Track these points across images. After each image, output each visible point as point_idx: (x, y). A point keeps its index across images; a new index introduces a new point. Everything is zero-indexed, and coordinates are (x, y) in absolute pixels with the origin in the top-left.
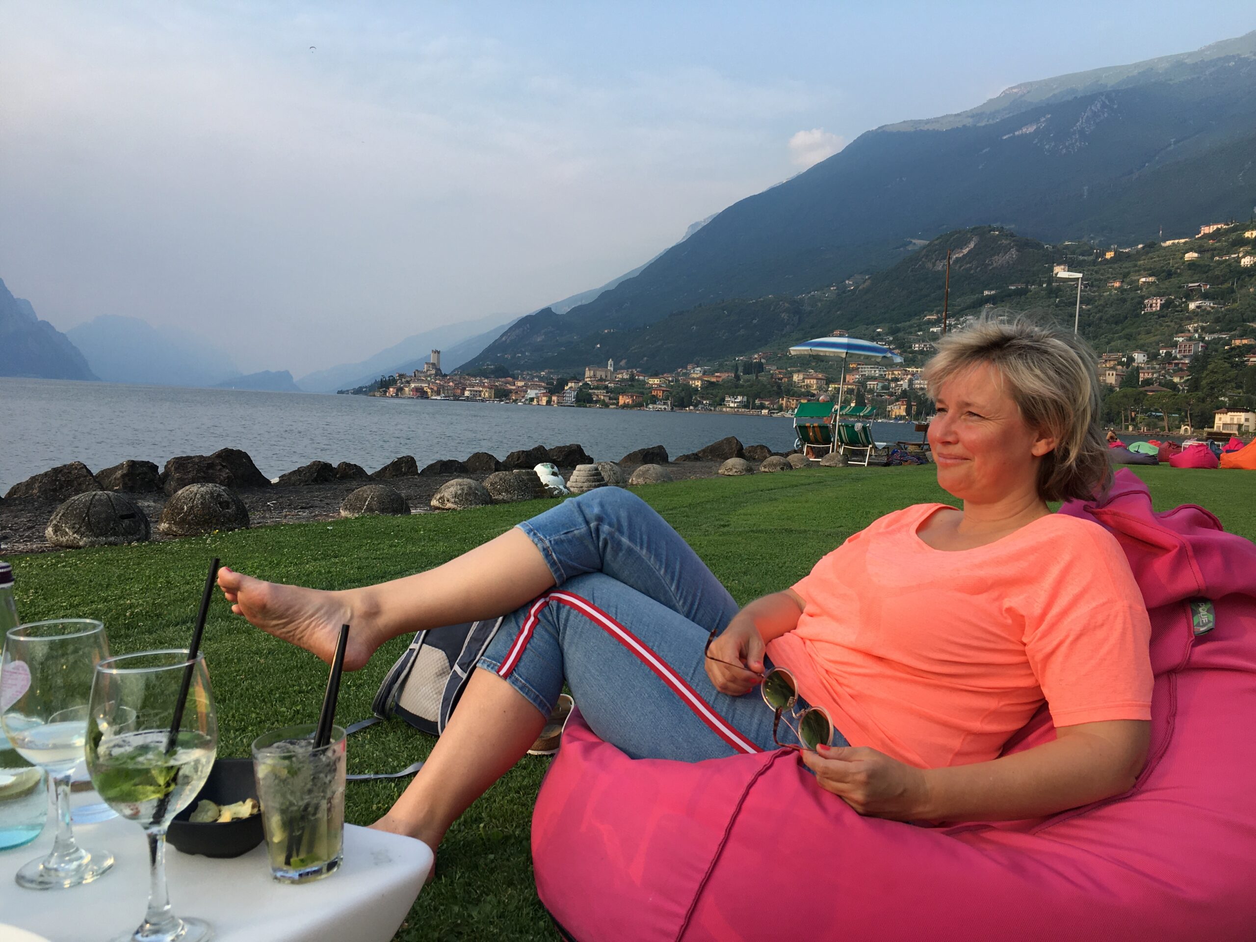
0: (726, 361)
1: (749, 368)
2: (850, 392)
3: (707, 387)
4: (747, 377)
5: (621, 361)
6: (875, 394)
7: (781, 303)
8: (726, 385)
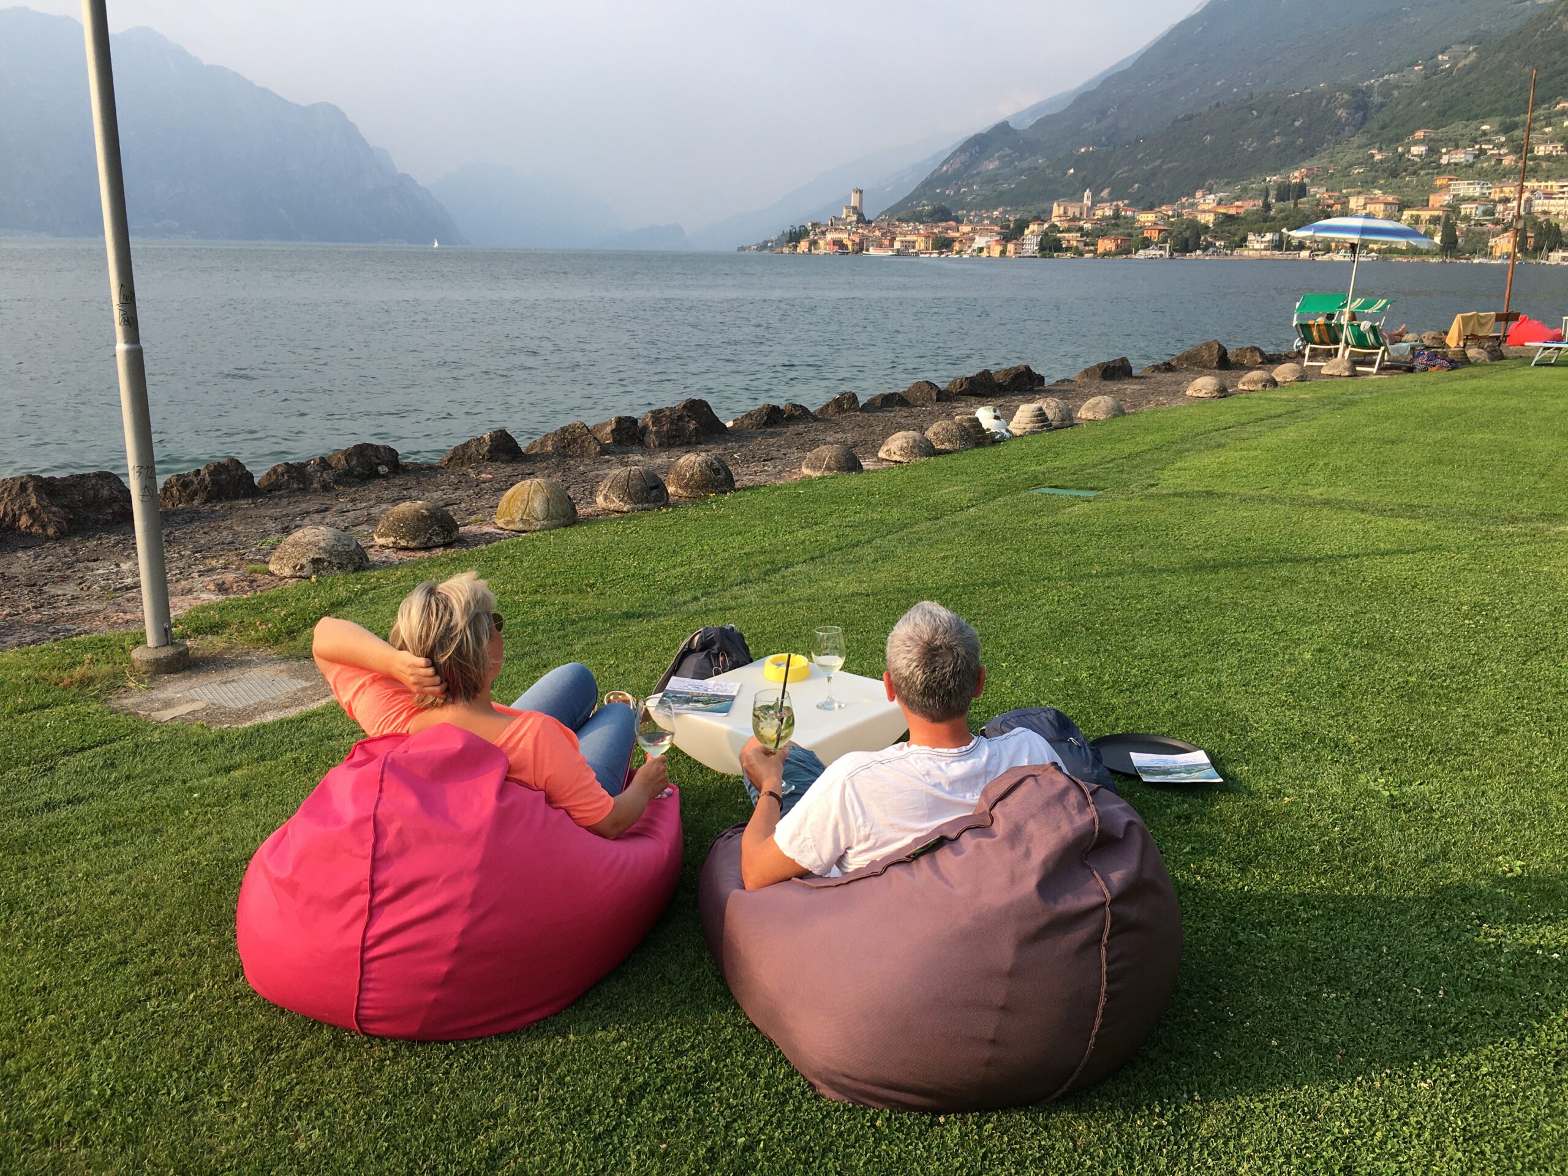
0: (1253, 183)
1: (1285, 192)
2: (1435, 220)
3: (1222, 223)
4: (1281, 205)
5: (1102, 190)
6: (1473, 222)
7: (1338, 94)
8: (1249, 218)
